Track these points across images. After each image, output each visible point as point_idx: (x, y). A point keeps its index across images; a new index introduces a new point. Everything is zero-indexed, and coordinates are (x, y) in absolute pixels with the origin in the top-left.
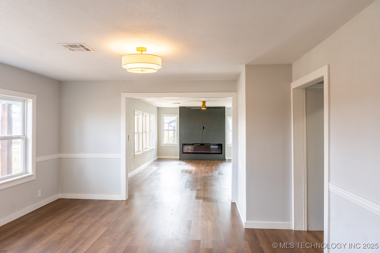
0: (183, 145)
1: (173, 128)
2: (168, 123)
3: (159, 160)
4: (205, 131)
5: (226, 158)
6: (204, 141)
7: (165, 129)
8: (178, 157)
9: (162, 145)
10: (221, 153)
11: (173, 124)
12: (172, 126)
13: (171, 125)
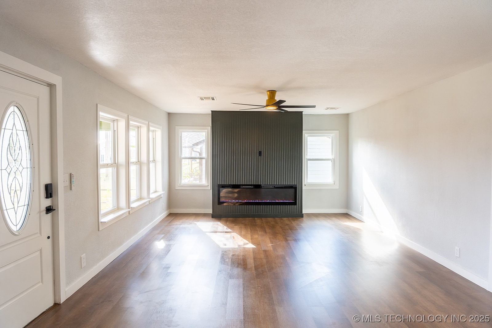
0: (218, 187)
1: (198, 154)
2: (190, 147)
3: (173, 216)
4: (263, 159)
5: (304, 211)
6: (261, 179)
7: (183, 156)
8: (210, 211)
9: (177, 188)
10: (295, 204)
11: (197, 149)
12: (196, 152)
13: (194, 149)
